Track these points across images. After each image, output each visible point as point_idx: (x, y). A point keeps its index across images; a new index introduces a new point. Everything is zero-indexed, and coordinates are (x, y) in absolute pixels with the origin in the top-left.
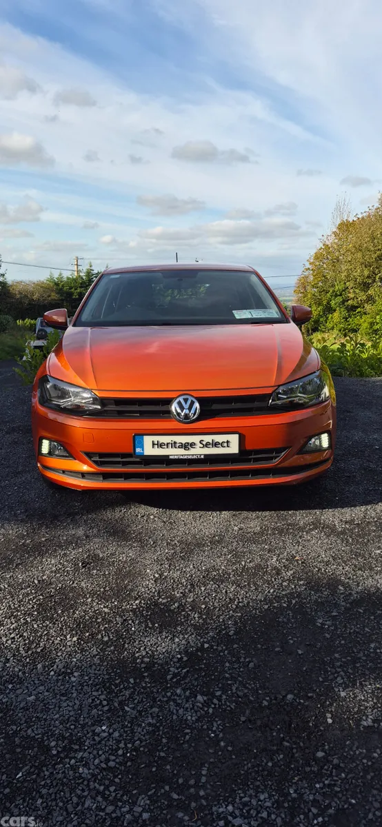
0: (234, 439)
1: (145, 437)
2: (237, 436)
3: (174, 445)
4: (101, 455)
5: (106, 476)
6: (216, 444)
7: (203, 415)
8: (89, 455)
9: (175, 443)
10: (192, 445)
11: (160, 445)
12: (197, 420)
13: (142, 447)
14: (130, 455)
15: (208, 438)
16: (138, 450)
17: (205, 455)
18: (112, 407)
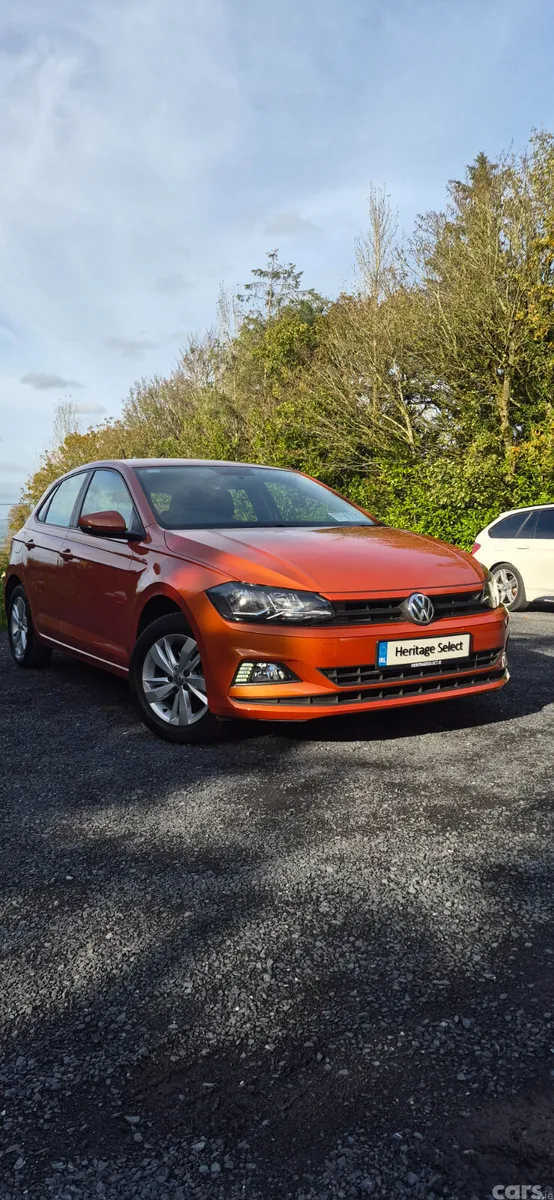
0: (465, 639)
1: (389, 643)
2: (468, 636)
3: (415, 650)
4: (340, 670)
5: (343, 697)
6: (451, 647)
7: (438, 615)
8: (325, 671)
9: (417, 648)
10: (431, 649)
11: (403, 652)
12: (432, 621)
13: (385, 656)
14: (372, 668)
15: (445, 641)
16: (381, 660)
17: (442, 661)
18: (342, 612)
